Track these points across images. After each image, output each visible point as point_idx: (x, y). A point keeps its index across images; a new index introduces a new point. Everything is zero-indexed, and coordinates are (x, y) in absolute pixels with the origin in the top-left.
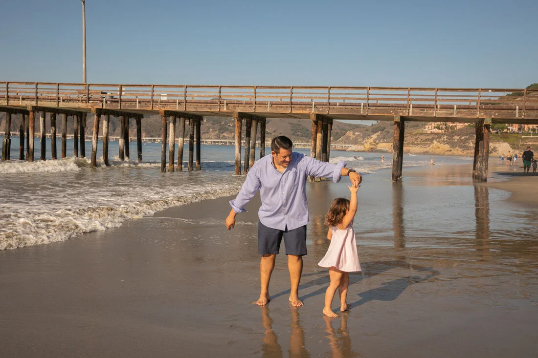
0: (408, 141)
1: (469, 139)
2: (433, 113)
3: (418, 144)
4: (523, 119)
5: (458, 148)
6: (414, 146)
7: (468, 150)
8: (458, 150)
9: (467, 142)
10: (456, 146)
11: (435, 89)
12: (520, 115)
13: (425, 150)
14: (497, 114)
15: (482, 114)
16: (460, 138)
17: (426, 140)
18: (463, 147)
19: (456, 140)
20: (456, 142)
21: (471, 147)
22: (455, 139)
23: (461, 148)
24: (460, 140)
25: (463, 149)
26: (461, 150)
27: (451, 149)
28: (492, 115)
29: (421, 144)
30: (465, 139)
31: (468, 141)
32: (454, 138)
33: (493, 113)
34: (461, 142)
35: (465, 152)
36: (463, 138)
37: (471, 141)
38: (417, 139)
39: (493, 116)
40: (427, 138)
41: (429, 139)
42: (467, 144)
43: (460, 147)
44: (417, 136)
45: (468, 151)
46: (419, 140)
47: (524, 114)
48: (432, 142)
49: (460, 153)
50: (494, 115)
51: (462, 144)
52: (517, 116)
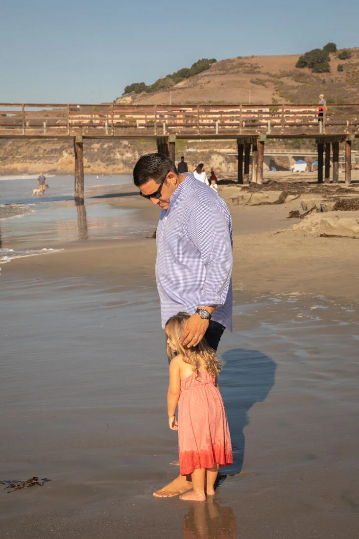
0: (25, 154)
1: (114, 148)
2: (21, 132)
3: (39, 159)
4: (113, 136)
5: (99, 162)
6: (33, 162)
7: (114, 164)
8: (99, 165)
9: (112, 152)
10: (96, 160)
11: (21, 105)
12: (109, 132)
13: (51, 167)
14: (87, 131)
15: (73, 131)
16: (101, 146)
17: (52, 151)
18: (107, 160)
19: (96, 150)
20: (96, 153)
21: (117, 159)
22: (93, 149)
23: (104, 162)
24: (101, 150)
25: (108, 163)
26: (104, 164)
27: (89, 164)
28: (82, 132)
29: (44, 158)
30: (110, 147)
31: (114, 150)
32: (92, 146)
33: (83, 130)
34: (104, 153)
35: (110, 168)
36: (106, 146)
37: (117, 150)
38: (37, 150)
39: (83, 134)
40: (53, 147)
41: (56, 150)
42: (112, 155)
43: (102, 160)
44: (38, 146)
45: (115, 166)
46: (41, 151)
47: (113, 131)
48: (61, 155)
49: (104, 170)
50: (85, 132)
51: (104, 155)
52: (107, 133)
